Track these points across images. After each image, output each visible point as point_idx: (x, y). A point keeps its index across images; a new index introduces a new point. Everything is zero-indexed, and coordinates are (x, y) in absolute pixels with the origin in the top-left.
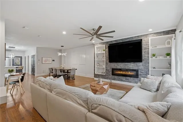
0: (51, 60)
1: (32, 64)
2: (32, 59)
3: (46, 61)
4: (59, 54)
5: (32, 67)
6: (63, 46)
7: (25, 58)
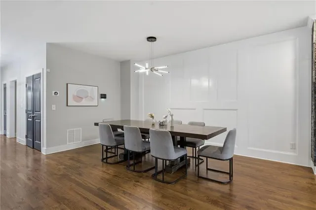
0: (95, 93)
1: (30, 108)
2: (30, 94)
3: (79, 98)
4: (139, 68)
5: (28, 117)
6: (155, 38)
7: (5, 89)
